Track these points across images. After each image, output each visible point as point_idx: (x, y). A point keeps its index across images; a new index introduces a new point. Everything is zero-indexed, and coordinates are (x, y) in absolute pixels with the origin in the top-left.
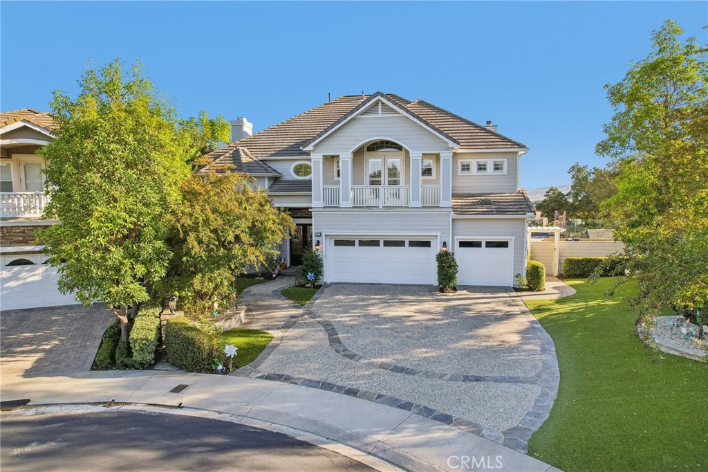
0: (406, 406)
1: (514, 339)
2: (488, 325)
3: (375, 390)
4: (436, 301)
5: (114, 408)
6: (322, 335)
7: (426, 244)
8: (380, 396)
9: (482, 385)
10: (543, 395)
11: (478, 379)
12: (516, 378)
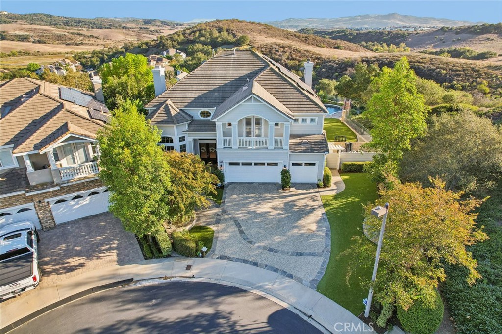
0: (276, 270)
1: (314, 227)
2: (303, 217)
3: (264, 263)
4: (280, 198)
5: (169, 280)
6: (234, 228)
7: (276, 164)
8: (266, 266)
9: (302, 258)
10: (324, 262)
11: (301, 254)
12: (315, 253)
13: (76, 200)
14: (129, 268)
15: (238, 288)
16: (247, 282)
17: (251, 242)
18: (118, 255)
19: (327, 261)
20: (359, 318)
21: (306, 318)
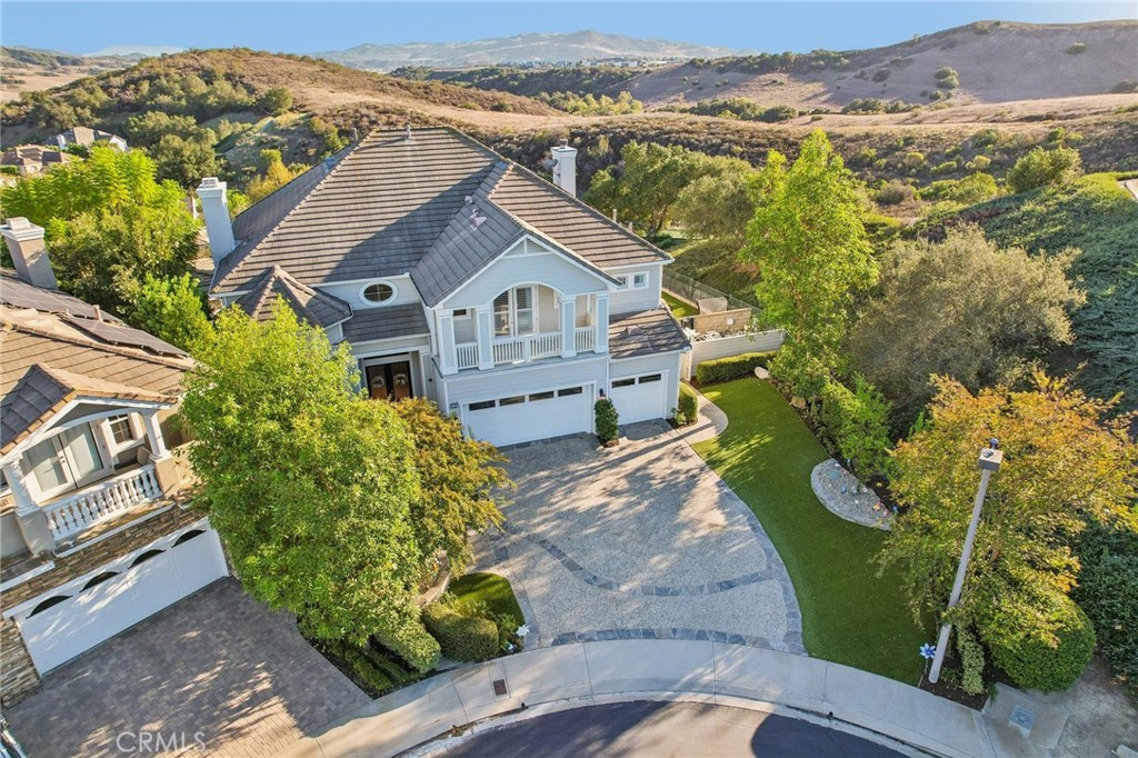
0: (701, 636)
1: (718, 517)
2: (685, 501)
3: (666, 625)
4: (610, 468)
5: (467, 733)
6: (548, 562)
7: (579, 390)
8: (674, 631)
9: (736, 591)
10: (785, 590)
11: (730, 585)
12: (756, 575)
13: (97, 587)
14: (343, 736)
15: (644, 702)
16: (656, 681)
17: (607, 586)
18: (290, 709)
19: (790, 586)
20: (921, 687)
21: (824, 723)
